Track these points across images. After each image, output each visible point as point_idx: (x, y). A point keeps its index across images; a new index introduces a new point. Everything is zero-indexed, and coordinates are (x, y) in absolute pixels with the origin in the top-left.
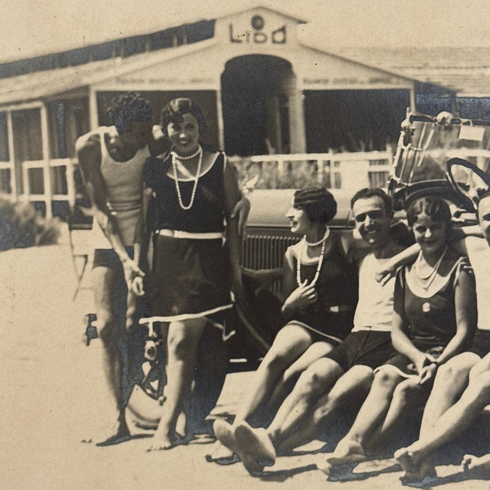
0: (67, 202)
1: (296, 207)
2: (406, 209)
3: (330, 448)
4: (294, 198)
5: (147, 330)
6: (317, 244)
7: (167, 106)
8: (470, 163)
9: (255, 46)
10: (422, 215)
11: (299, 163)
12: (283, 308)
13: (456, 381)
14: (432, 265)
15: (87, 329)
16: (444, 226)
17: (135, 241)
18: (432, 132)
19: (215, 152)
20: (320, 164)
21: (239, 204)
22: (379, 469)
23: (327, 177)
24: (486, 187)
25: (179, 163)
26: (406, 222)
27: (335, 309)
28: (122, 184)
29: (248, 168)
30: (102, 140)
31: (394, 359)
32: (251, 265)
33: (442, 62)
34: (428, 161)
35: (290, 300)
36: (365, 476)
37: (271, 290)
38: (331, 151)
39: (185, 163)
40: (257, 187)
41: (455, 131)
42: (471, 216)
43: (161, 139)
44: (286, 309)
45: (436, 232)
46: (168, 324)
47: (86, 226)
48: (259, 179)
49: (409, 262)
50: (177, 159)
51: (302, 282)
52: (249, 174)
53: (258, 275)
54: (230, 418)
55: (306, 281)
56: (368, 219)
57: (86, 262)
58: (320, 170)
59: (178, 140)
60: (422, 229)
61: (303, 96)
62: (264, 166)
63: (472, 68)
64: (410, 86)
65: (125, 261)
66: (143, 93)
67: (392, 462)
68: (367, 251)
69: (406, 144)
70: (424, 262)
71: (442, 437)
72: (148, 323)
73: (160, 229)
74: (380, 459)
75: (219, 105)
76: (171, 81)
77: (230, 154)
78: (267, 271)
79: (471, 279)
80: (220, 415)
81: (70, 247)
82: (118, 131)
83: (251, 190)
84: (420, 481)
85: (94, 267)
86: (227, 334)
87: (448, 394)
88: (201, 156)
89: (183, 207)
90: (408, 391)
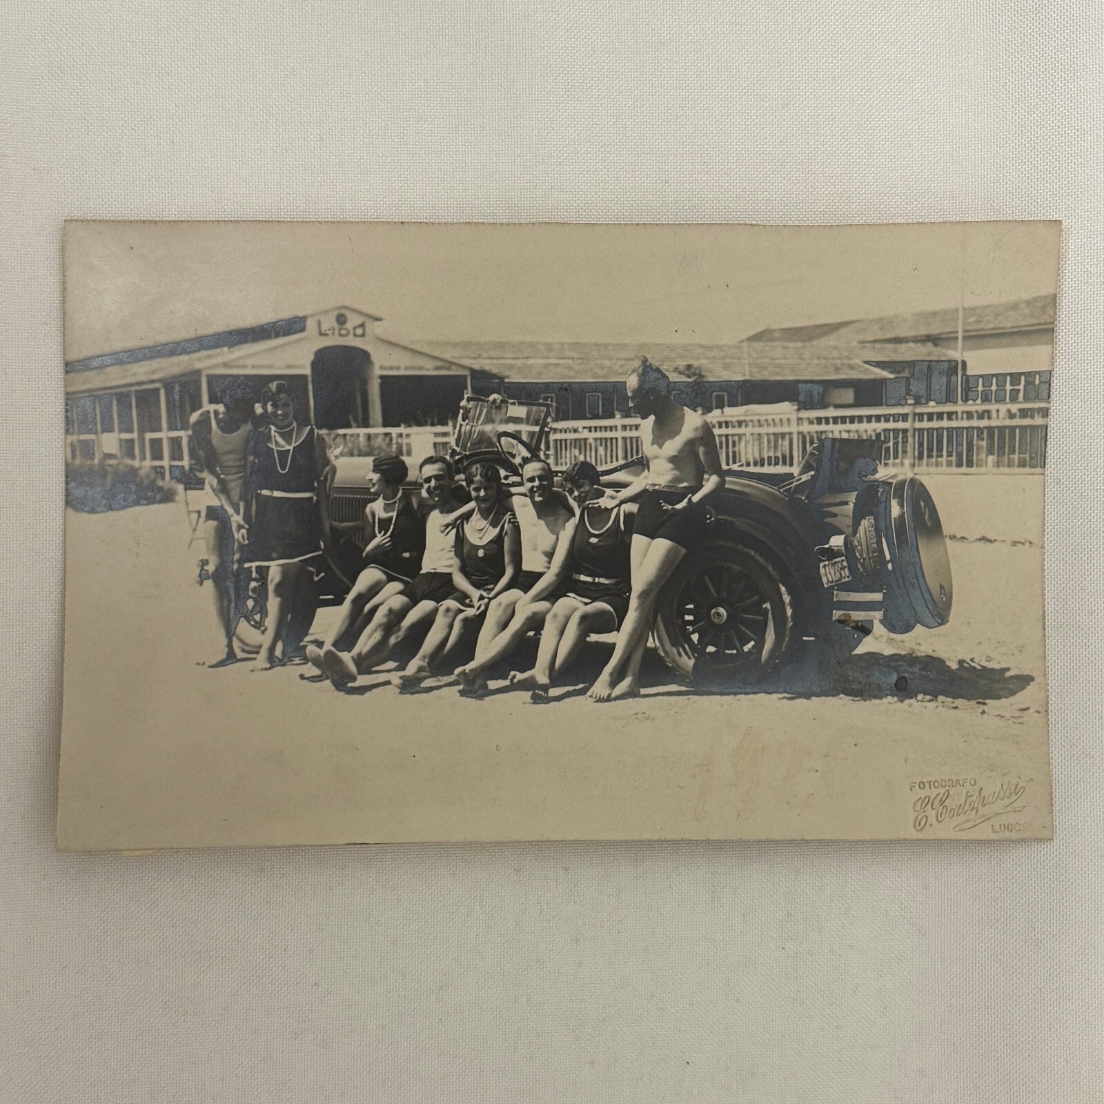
0: (183, 467)
1: (374, 471)
2: (464, 473)
3: (402, 667)
4: (373, 464)
5: (251, 572)
6: (392, 501)
7: (267, 388)
8: (516, 436)
9: (340, 338)
10: (478, 478)
11: (377, 435)
12: (364, 554)
13: (504, 613)
14: (486, 519)
15: (201, 571)
16: (495, 486)
17: (240, 499)
18: (485, 410)
19: (307, 426)
20: (394, 436)
21: (327, 468)
22: (442, 683)
23: (400, 446)
24: (529, 456)
25: (277, 434)
26: (464, 483)
27: (407, 555)
28: (229, 452)
29: (334, 439)
30: (212, 416)
31: (455, 594)
32: (337, 518)
33: (493, 353)
34: (482, 433)
35: (369, 547)
36: (430, 689)
37: (353, 539)
38: (403, 426)
39: (282, 435)
40: (342, 455)
41: (503, 410)
42: (517, 479)
43: (262, 415)
44: (366, 554)
45: (489, 492)
46: (268, 567)
47: (200, 486)
48: (344, 448)
49: (467, 516)
50: (275, 431)
51: (380, 533)
52: (336, 445)
53: (343, 527)
54: (320, 644)
55: (383, 532)
56: (433, 480)
57: (199, 516)
58: (394, 441)
59: (276, 416)
60: (477, 490)
61: (379, 381)
62: (348, 438)
63: (517, 358)
64: (467, 373)
65: (232, 515)
66: (246, 377)
67: (452, 678)
68: (433, 508)
69: (464, 420)
70: (479, 516)
71: (493, 657)
72: (251, 567)
73: (261, 489)
74: (443, 675)
75: (310, 387)
76: (270, 367)
77: (319, 428)
78: (351, 524)
79: (517, 529)
80: (312, 642)
81: (185, 504)
82: (226, 408)
83: (337, 457)
84: (475, 692)
85: (206, 521)
86: (317, 575)
87: (498, 622)
88: (295, 429)
89: (280, 471)
90: (466, 620)
